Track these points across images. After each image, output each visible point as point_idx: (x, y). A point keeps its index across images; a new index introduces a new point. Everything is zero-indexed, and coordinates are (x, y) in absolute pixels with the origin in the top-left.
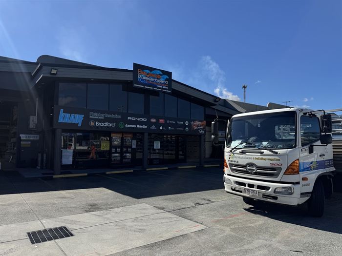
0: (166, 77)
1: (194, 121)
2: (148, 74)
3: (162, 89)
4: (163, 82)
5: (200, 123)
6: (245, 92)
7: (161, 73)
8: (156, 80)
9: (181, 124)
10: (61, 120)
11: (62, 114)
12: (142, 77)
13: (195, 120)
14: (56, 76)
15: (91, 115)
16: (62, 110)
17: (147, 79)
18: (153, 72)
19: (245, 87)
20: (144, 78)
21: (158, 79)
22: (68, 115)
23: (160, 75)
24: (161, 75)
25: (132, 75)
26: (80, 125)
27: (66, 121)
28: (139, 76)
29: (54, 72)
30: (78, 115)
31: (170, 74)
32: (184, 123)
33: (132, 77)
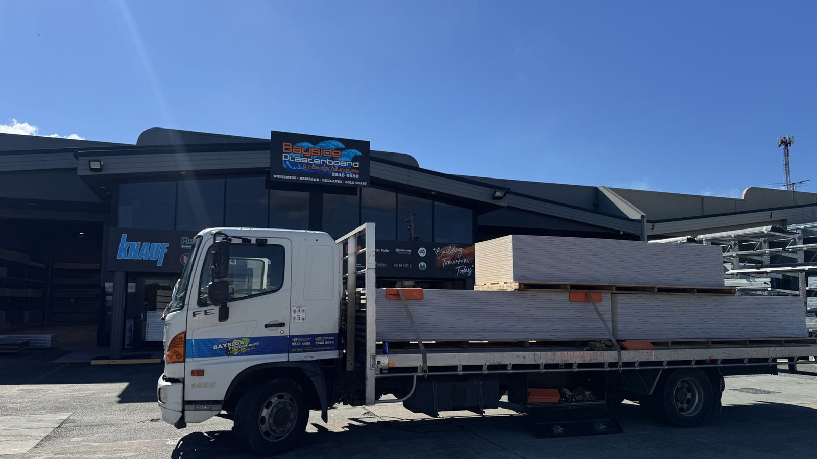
0: (355, 152)
1: (443, 246)
2: (307, 151)
3: (345, 178)
4: (346, 164)
5: (461, 250)
6: (787, 155)
7: (341, 146)
8: (327, 161)
9: (407, 255)
10: (122, 255)
11: (124, 243)
12: (292, 157)
13: (447, 245)
14: (103, 173)
15: (185, 244)
16: (124, 236)
17: (305, 160)
18: (321, 144)
19: (786, 143)
20: (298, 159)
21: (333, 158)
22: (137, 245)
23: (338, 149)
24: (341, 150)
25: (269, 155)
26: (160, 264)
27: (132, 256)
28: (286, 157)
29: (96, 165)
30: (156, 244)
31: (363, 146)
32: (415, 252)
33: (269, 160)
